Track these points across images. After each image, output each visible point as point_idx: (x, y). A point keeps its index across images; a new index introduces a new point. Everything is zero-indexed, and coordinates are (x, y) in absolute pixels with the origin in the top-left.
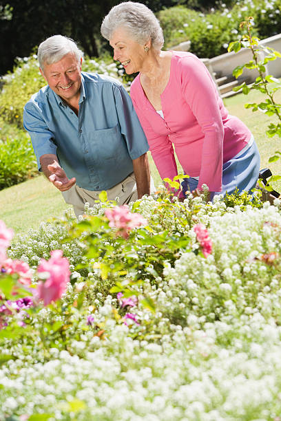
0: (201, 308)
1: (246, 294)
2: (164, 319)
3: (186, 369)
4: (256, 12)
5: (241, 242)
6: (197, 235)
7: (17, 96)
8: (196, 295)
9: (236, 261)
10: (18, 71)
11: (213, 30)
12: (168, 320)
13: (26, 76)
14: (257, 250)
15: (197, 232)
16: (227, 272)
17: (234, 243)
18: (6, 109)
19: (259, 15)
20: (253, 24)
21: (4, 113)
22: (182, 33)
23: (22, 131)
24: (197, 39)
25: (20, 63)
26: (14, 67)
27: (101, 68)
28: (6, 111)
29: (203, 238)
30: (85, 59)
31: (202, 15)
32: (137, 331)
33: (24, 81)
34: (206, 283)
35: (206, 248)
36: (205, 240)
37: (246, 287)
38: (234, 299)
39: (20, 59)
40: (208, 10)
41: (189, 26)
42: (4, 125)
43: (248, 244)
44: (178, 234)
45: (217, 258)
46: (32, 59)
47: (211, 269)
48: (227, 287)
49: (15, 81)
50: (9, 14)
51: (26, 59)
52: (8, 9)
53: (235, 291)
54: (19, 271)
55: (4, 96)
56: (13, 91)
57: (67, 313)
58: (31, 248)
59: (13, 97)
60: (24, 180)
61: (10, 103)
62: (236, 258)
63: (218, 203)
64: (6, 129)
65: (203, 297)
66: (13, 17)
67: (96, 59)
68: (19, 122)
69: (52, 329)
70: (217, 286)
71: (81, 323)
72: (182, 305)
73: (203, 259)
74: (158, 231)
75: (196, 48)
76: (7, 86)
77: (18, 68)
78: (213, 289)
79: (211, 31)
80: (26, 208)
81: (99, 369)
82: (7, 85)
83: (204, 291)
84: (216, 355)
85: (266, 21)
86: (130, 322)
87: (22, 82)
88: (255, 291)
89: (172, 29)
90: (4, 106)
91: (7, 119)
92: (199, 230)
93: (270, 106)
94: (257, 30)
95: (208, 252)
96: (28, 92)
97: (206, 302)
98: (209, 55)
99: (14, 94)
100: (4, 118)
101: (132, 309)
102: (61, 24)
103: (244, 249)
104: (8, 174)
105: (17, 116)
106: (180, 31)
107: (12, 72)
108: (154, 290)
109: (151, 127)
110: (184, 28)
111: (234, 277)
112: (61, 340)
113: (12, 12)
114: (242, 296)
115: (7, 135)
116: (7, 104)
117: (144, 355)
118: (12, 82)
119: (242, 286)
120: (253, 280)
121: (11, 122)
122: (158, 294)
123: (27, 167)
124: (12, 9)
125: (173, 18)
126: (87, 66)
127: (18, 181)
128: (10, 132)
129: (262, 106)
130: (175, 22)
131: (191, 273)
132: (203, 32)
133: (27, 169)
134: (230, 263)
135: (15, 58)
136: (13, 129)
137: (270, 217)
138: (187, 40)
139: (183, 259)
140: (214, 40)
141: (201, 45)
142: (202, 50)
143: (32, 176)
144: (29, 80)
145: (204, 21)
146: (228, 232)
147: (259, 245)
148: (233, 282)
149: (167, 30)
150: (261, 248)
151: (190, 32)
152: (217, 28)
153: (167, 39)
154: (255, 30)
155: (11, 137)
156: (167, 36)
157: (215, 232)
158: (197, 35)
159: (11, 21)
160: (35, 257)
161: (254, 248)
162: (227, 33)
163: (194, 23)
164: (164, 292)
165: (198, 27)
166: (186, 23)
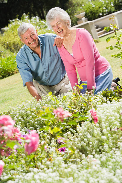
0: (93, 146)
1: (113, 140)
2: (77, 150)
3: (88, 178)
6: (92, 114)
7: (10, 37)
8: (91, 140)
10: (10, 25)
11: (95, 7)
12: (79, 150)
13: (14, 28)
15: (92, 113)
16: (104, 131)
17: (107, 117)
18: (5, 43)
20: (112, 5)
22: (81, 9)
23: (12, 52)
24: (88, 11)
25: (11, 22)
26: (8, 24)
27: (46, 24)
28: (5, 44)
29: (94, 116)
30: (39, 20)
32: (66, 157)
33: (13, 30)
34: (95, 135)
38: (107, 142)
39: (11, 21)
41: (85, 6)
42: (4, 50)
43: (113, 118)
44: (82, 110)
46: (16, 20)
47: (97, 129)
48: (104, 137)
50: (6, 0)
51: (13, 20)
53: (108, 139)
54: (16, 132)
55: (4, 36)
56: (8, 35)
59: (8, 38)
60: (13, 74)
61: (7, 40)
62: (108, 124)
63: (100, 95)
64: (5, 52)
67: (44, 21)
68: (11, 48)
69: (30, 158)
70: (100, 137)
72: (85, 144)
73: (94, 124)
74: (74, 108)
75: (87, 16)
76: (6, 32)
77: (10, 24)
78: (98, 137)
79: (94, 8)
80: (14, 88)
83: (94, 138)
85: (118, 4)
87: (12, 31)
88: (116, 138)
89: (77, 7)
90: (4, 41)
92: (92, 112)
95: (96, 121)
96: (14, 35)
97: (95, 144)
98: (93, 18)
100: (4, 47)
102: (29, 4)
103: (112, 120)
104: (6, 71)
105: (10, 46)
106: (81, 8)
107: (7, 26)
108: (72, 136)
110: (82, 6)
111: (107, 133)
114: (111, 142)
115: (5, 54)
116: (6, 41)
117: (69, 170)
118: (8, 31)
119: (111, 136)
120: (116, 134)
121: (7, 48)
122: (74, 138)
123: (14, 68)
125: (78, 2)
126: (40, 23)
127: (11, 74)
128: (7, 53)
130: (78, 4)
131: (89, 129)
132: (91, 8)
133: (14, 69)
134: (105, 127)
135: (9, 20)
136: (8, 51)
138: (83, 12)
139: (85, 123)
140: (96, 12)
141: (90, 14)
142: (90, 16)
143: (17, 72)
144: (15, 30)
145: (91, 3)
146: (105, 112)
147: (118, 118)
148: (107, 135)
149: (75, 7)
150: (119, 120)
151: (85, 8)
152: (97, 6)
153: (75, 12)
154: (113, 8)
155: (7, 55)
156: (75, 10)
157: (99, 112)
158: (88, 10)
159: (7, 3)
160: (20, 118)
161: (116, 119)
162: (101, 9)
163: (87, 4)
164: (77, 137)
165: (88, 6)
166: (83, 4)
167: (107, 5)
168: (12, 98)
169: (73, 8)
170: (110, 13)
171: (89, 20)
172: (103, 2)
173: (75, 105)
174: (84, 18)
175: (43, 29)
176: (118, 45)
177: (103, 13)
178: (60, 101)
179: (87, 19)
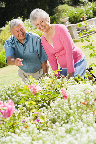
0: (62, 118)
3: (54, 141)
4: (93, 8)
5: (77, 95)
7: (6, 35)
8: (61, 114)
9: (75, 102)
12: (51, 122)
14: (83, 98)
15: (62, 91)
16: (72, 106)
17: (75, 96)
18: (2, 40)
19: (94, 9)
20: (91, 12)
21: (1, 41)
22: (66, 14)
24: (71, 17)
26: (5, 25)
28: (2, 41)
31: (73, 8)
32: (39, 126)
34: (65, 109)
35: (65, 97)
36: (65, 94)
37: (78, 111)
38: (74, 115)
39: (7, 22)
40: (76, 6)
41: (69, 12)
42: (1, 45)
43: (80, 96)
44: (57, 91)
45: (69, 101)
47: (66, 105)
48: (72, 111)
49: (5, 30)
50: (4, 5)
51: (9, 22)
52: (4, 4)
53: (75, 113)
55: (1, 35)
57: (15, 119)
58: (6, 93)
59: (5, 36)
60: (7, 65)
61: (4, 38)
63: (72, 80)
65: (63, 114)
66: (6, 6)
69: (9, 125)
70: (68, 111)
71: (20, 123)
72: (56, 117)
73: (64, 101)
74: (50, 89)
75: (71, 20)
77: (7, 25)
78: (67, 112)
79: (76, 14)
80: (7, 76)
81: (24, 140)
82: (3, 31)
83: (64, 112)
84: (65, 137)
86: (37, 122)
87: (8, 30)
88: (82, 113)
89: (62, 12)
90: (1, 38)
91: (2, 43)
93: (91, 47)
94: (93, 14)
95: (66, 98)
96: (10, 34)
97: (64, 116)
98: (75, 22)
99: (5, 34)
100: (1, 43)
101: (39, 117)
102: (23, 9)
103: (78, 98)
104: (2, 63)
106: (66, 13)
107: (5, 26)
108: (47, 111)
109: (49, 52)
110: (67, 13)
111: (74, 108)
112: (13, 128)
113: (5, 5)
114: (77, 115)
115: (2, 49)
116: (2, 38)
117: (40, 135)
119: (77, 111)
120: (81, 109)
121: (3, 45)
122: (48, 112)
124: (5, 4)
125: (63, 9)
126: (31, 25)
127: (5, 66)
128: (3, 48)
129: (88, 47)
131: (60, 105)
132: (73, 14)
134: (73, 103)
135: (6, 21)
137: (88, 87)
138: (67, 17)
139: (57, 100)
140: (77, 17)
141: (72, 19)
142: (73, 21)
145: (74, 10)
146: (73, 92)
147: (84, 97)
148: (74, 110)
149: (61, 13)
150: (84, 98)
151: (69, 14)
152: (79, 13)
153: (61, 16)
154: (92, 14)
155: (3, 50)
156: (60, 15)
157: (69, 91)
158: (71, 15)
159: (5, 8)
160: (7, 97)
161: (82, 98)
162: (82, 15)
163: (70, 10)
164: (50, 111)
165: (72, 13)
166: (67, 11)
167: (87, 12)
168: (4, 84)
169: (59, 13)
170: (89, 18)
171: (71, 23)
172: (84, 9)
173: (51, 87)
174: (68, 22)
175: (33, 29)
176: (88, 38)
177: (83, 18)
178: (39, 83)
179: (70, 22)
